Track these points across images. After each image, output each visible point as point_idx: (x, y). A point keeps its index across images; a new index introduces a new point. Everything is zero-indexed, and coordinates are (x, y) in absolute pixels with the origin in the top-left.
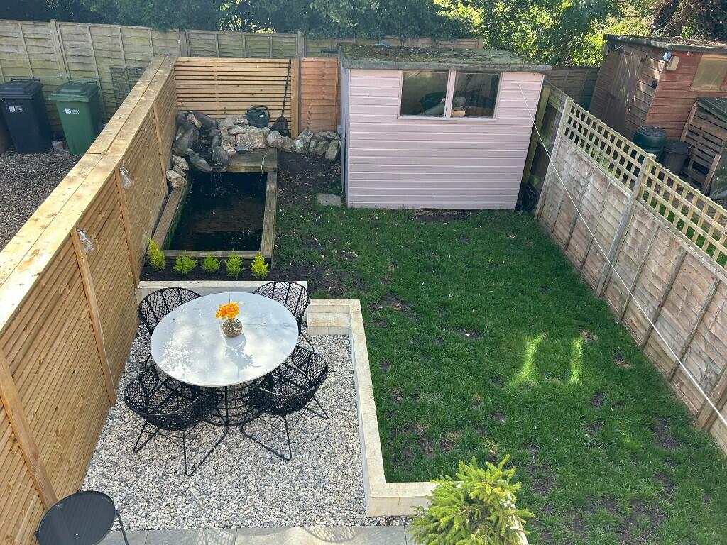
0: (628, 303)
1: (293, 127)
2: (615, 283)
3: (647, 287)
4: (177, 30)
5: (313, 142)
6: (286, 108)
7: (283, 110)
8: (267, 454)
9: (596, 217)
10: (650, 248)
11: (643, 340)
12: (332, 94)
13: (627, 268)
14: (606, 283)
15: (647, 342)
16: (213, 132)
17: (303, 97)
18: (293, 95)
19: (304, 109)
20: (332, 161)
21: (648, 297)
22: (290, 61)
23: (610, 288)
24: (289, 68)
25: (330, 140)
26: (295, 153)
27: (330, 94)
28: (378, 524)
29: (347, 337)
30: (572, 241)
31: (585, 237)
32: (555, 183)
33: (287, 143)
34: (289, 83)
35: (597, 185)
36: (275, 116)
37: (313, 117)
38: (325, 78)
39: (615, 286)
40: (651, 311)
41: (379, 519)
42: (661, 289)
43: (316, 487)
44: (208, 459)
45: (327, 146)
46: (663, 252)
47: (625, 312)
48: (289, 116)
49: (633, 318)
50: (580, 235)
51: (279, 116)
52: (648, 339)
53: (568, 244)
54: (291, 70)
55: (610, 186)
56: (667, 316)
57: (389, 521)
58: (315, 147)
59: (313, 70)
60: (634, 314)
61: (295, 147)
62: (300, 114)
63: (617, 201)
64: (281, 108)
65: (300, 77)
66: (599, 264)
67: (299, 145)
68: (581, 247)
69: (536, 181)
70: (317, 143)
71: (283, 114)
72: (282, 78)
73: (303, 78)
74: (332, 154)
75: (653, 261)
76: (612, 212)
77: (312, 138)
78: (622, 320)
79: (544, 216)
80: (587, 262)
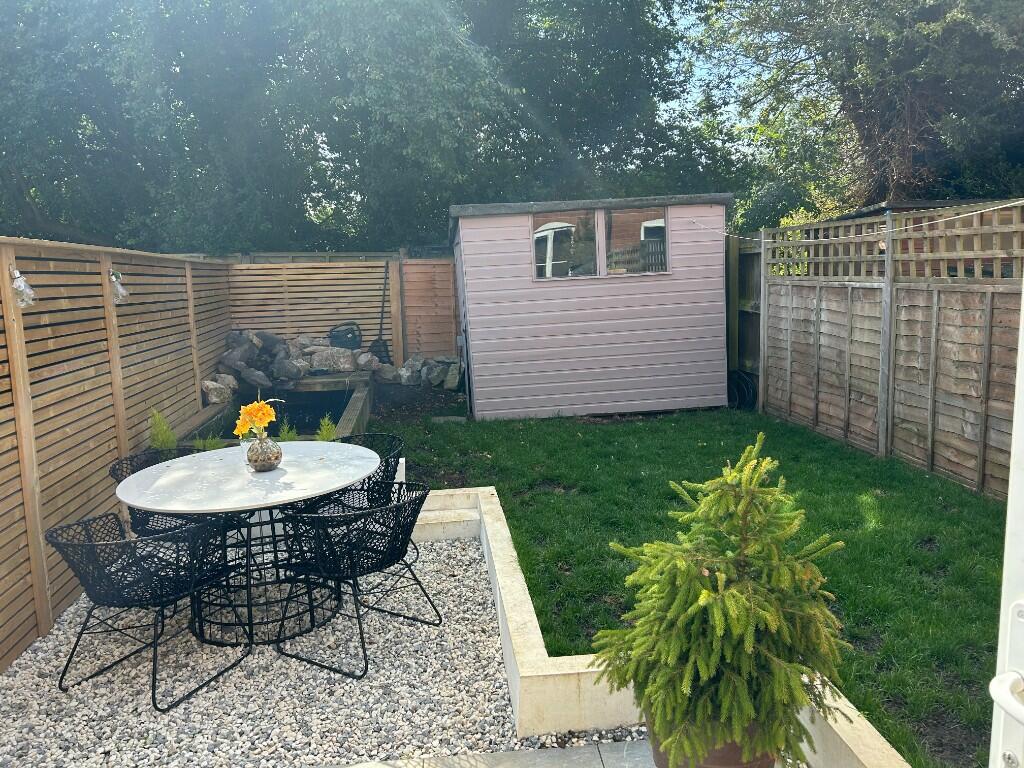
0: (933, 434)
1: (396, 352)
2: (904, 421)
3: (954, 389)
4: (239, 255)
5: (425, 369)
6: (384, 326)
7: (381, 329)
8: (322, 674)
9: (846, 347)
10: (937, 330)
11: (976, 477)
12: (449, 308)
13: (914, 385)
14: (889, 430)
15: (984, 475)
16: (279, 347)
17: (409, 312)
18: (394, 307)
19: (410, 328)
20: (454, 391)
21: (960, 403)
22: (387, 264)
23: (900, 434)
24: (387, 272)
25: (449, 364)
26: (400, 384)
27: (444, 308)
28: (543, 746)
29: (477, 539)
30: (823, 407)
31: (837, 387)
32: (775, 347)
33: (388, 372)
34: (387, 293)
35: (834, 306)
36: (369, 337)
37: (423, 339)
38: (437, 286)
39: (904, 425)
40: (972, 420)
41: (543, 738)
42: (975, 376)
43: (414, 710)
44: (205, 689)
45: (445, 372)
46: (958, 322)
47: (933, 453)
48: (390, 337)
49: (948, 454)
50: (830, 390)
51: (376, 338)
52: (984, 469)
53: (817, 413)
54: (390, 275)
55: (852, 293)
56: (1000, 410)
57: (563, 741)
58: (428, 374)
59: (419, 275)
60: (947, 446)
61: (400, 376)
62: (404, 335)
63: (867, 306)
64: (378, 327)
65: (402, 286)
66: (870, 411)
67: (405, 373)
68: (836, 405)
69: (748, 364)
70: (430, 370)
71: (381, 335)
72: (377, 287)
73: (407, 286)
74: (452, 381)
75: (949, 345)
76: (867, 325)
77: (424, 364)
78: (932, 469)
79: (772, 401)
80: (853, 422)
